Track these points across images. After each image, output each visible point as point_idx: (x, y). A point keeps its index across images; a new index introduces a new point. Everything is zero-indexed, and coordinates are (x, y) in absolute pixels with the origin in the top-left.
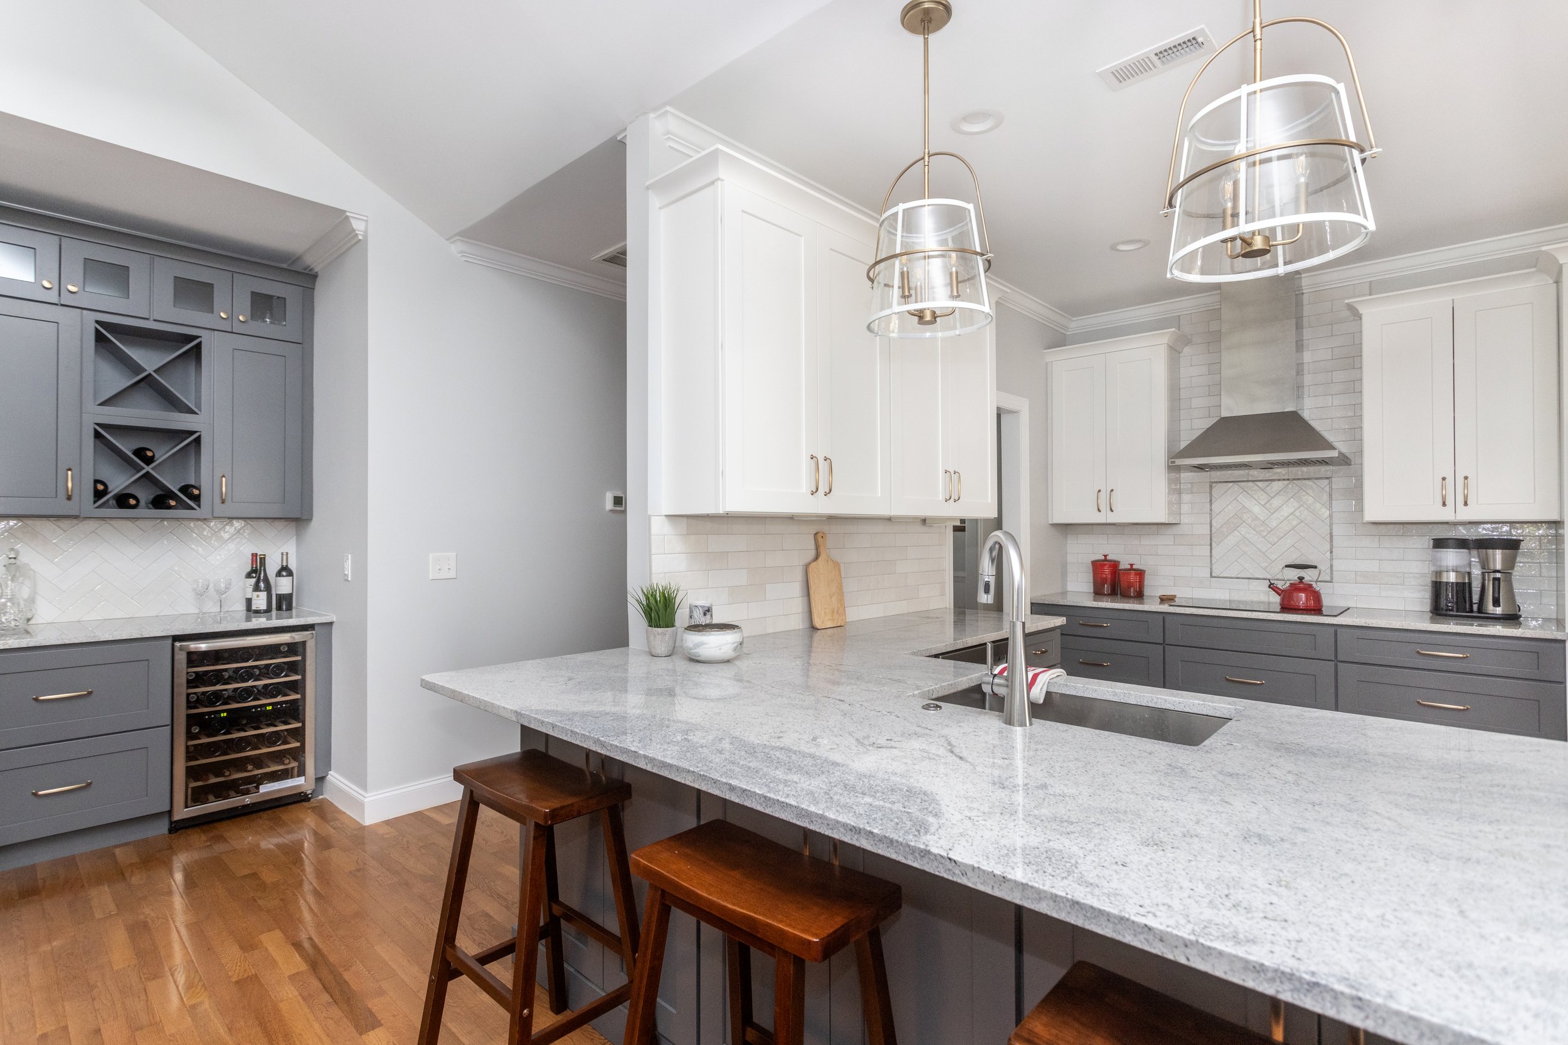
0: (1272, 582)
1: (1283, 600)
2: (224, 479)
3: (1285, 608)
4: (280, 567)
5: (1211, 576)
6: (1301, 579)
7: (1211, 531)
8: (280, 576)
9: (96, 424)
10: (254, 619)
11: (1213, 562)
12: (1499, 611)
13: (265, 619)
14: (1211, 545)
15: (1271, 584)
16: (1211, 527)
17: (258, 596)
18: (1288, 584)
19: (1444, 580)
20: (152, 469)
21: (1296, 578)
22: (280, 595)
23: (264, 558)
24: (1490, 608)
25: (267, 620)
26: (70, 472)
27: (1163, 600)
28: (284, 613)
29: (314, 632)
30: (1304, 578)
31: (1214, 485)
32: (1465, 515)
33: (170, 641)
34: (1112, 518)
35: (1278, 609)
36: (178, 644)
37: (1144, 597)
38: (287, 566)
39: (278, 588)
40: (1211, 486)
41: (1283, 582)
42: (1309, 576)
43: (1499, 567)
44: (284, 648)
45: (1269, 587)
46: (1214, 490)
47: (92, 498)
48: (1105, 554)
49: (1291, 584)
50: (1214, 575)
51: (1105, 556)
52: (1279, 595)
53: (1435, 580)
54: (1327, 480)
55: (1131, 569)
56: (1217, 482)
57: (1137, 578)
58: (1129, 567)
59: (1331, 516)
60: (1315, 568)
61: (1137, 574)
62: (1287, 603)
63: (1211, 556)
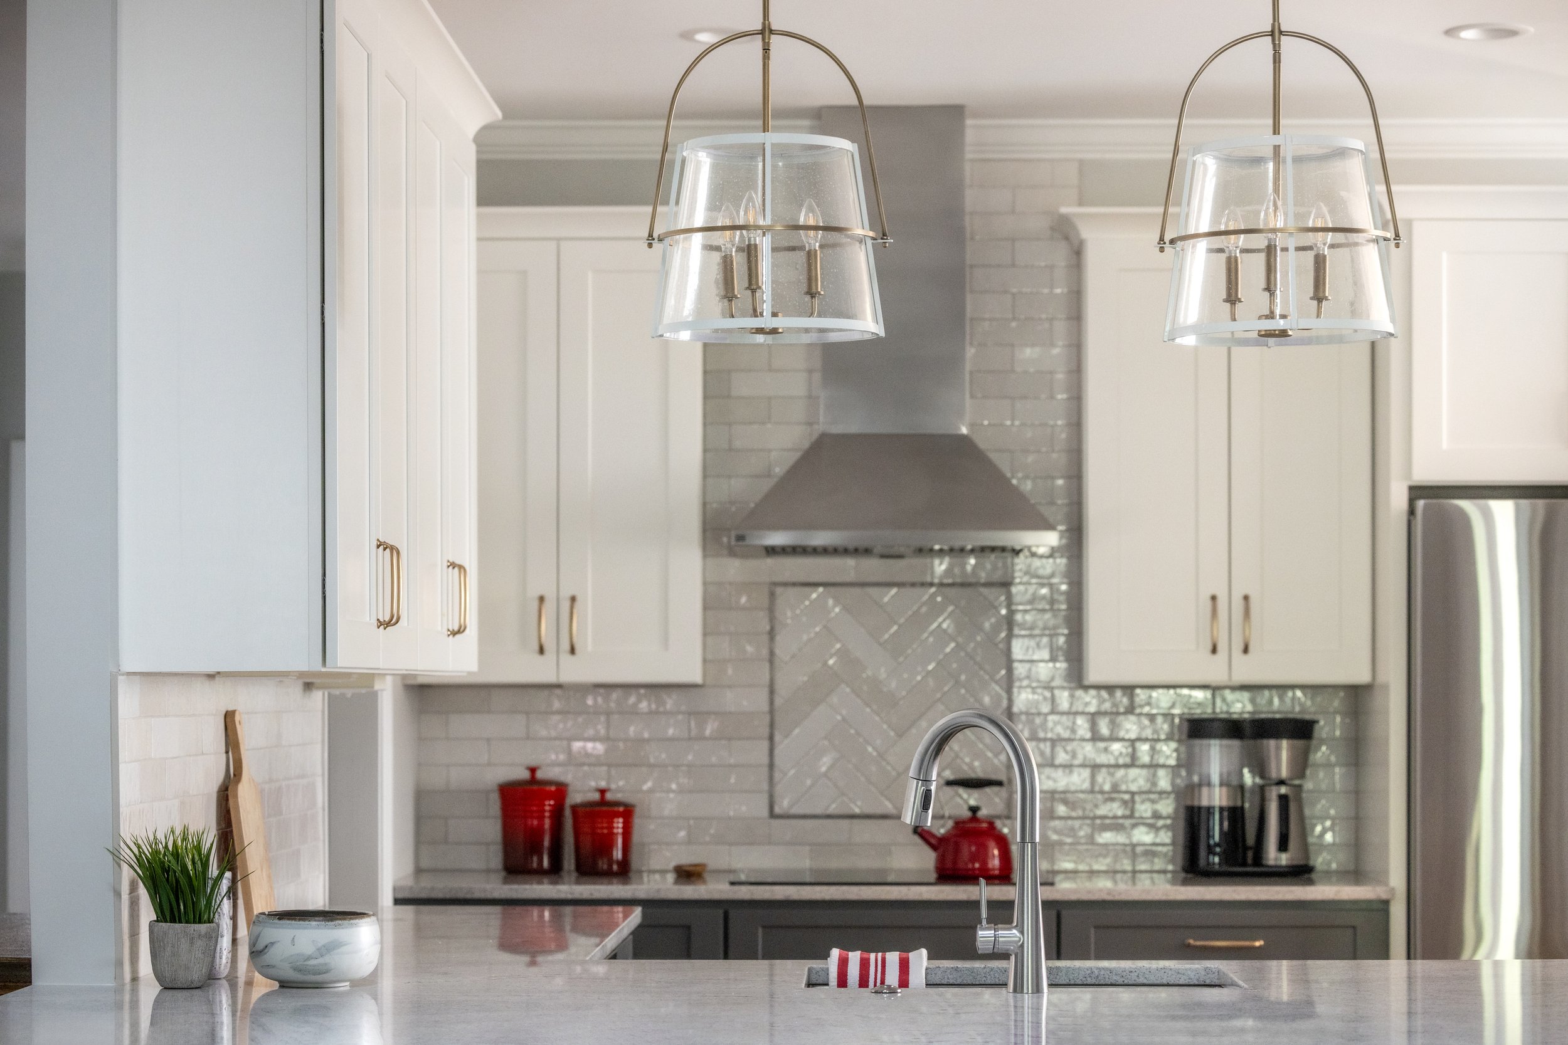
0: (917, 821)
1: (941, 859)
3: (947, 875)
5: (772, 815)
6: (974, 810)
7: (772, 702)
11: (775, 779)
12: (1284, 859)
14: (771, 738)
16: (772, 692)
18: (950, 824)
19: (1205, 803)
21: (963, 809)
24: (1273, 856)
27: (687, 874)
30: (979, 810)
31: (779, 590)
32: (1247, 670)
34: (573, 672)
35: (933, 877)
37: (631, 874)
40: (772, 595)
41: (940, 819)
42: (988, 803)
43: (1284, 773)
45: (913, 834)
46: (780, 601)
48: (533, 764)
49: (955, 822)
50: (784, 804)
51: (533, 770)
52: (934, 848)
53: (1189, 803)
54: (1004, 590)
55: (603, 802)
56: (785, 584)
57: (619, 824)
58: (596, 796)
59: (1010, 670)
60: (999, 783)
61: (618, 815)
62: (949, 864)
63: (771, 766)
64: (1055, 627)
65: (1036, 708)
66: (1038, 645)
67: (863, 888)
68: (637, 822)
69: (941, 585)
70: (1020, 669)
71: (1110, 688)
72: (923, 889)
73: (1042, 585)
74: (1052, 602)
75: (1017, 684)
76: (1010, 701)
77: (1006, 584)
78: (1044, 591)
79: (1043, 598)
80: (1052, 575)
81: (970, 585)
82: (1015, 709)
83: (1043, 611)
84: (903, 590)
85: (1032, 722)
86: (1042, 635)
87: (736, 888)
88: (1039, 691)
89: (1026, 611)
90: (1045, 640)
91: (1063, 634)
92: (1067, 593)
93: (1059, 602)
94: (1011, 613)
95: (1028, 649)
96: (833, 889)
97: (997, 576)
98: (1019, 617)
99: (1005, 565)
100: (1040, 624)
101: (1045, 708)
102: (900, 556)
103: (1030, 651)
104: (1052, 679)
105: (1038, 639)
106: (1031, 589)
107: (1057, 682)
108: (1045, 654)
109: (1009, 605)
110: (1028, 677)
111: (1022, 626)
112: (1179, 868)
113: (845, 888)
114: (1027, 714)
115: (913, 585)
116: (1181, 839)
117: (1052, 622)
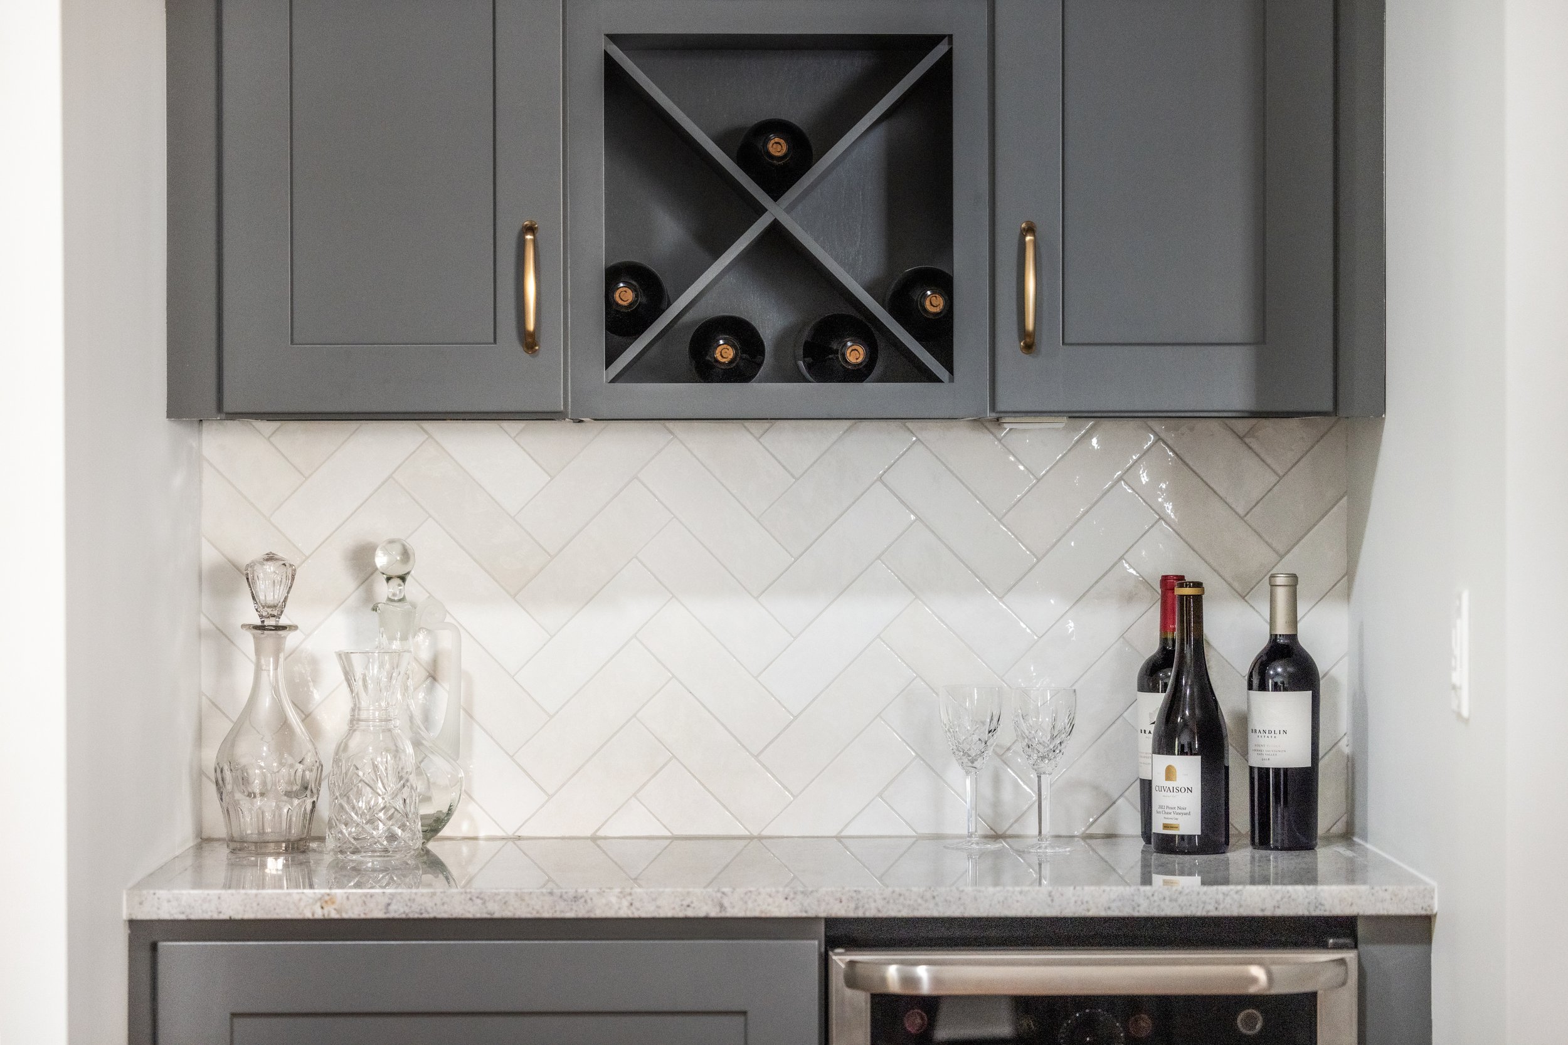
2: (1029, 238)
4: (1263, 643)
8: (1263, 687)
9: (613, 38)
10: (1158, 879)
13: (1197, 879)
17: (1170, 773)
20: (789, 210)
22: (1264, 772)
23: (1198, 599)
25: (1203, 883)
26: (529, 237)
28: (1278, 861)
29: (1350, 956)
33: (813, 946)
36: (840, 959)
38: (1293, 637)
39: (1253, 739)
44: (1250, 1021)
47: (597, 338)
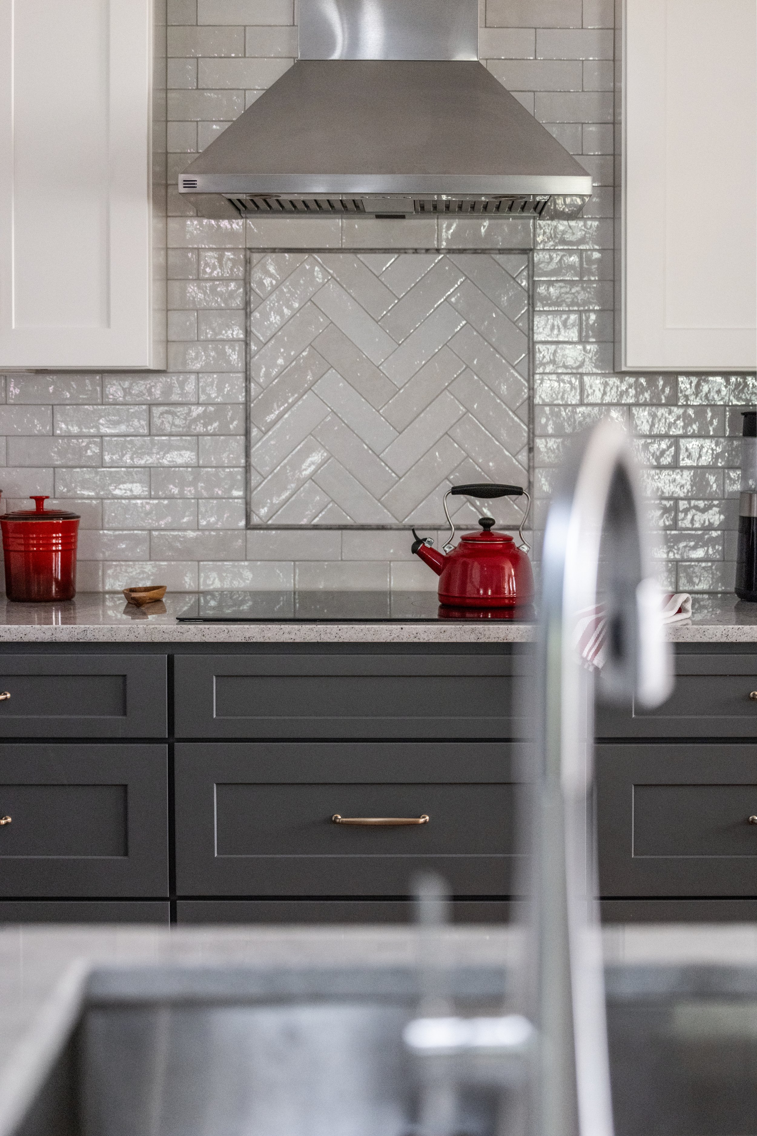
0: (421, 534)
1: (446, 585)
3: (452, 607)
5: (249, 526)
6: (486, 523)
7: (247, 393)
11: (253, 483)
14: (247, 433)
15: (419, 541)
16: (247, 380)
18: (457, 541)
21: (475, 523)
30: (493, 522)
31: (256, 257)
35: (434, 610)
37: (75, 599)
40: (248, 262)
41: (448, 534)
42: (504, 515)
45: (414, 551)
46: (256, 270)
49: (464, 538)
50: (255, 520)
52: (437, 570)
53: (746, 514)
54: (525, 257)
55: (40, 513)
56: (264, 250)
57: (57, 540)
58: (31, 506)
59: (531, 352)
60: (517, 491)
61: (56, 528)
62: (456, 591)
63: (247, 468)
64: (585, 303)
65: (562, 398)
66: (565, 323)
67: (344, 627)
68: (81, 535)
69: (450, 251)
70: (543, 353)
71: (651, 375)
72: (420, 628)
73: (570, 252)
74: (582, 272)
75: (540, 370)
76: (532, 389)
77: (528, 251)
78: (574, 259)
79: (571, 267)
80: (582, 241)
81: (484, 251)
82: (537, 400)
83: (572, 283)
84: (403, 256)
85: (558, 415)
86: (570, 311)
87: (185, 627)
88: (566, 378)
89: (550, 283)
90: (573, 317)
91: (593, 311)
92: (599, 261)
93: (590, 273)
94: (533, 284)
95: (553, 328)
96: (306, 628)
97: (516, 242)
98: (541, 290)
99: (526, 228)
100: (569, 299)
101: (573, 398)
102: (403, 217)
103: (556, 332)
104: (582, 364)
105: (564, 317)
106: (556, 258)
107: (589, 367)
108: (573, 335)
109: (530, 277)
110: (553, 362)
111: (547, 300)
112: (732, 589)
113: (321, 627)
114: (551, 405)
115: (416, 251)
116: (734, 554)
117: (582, 296)
